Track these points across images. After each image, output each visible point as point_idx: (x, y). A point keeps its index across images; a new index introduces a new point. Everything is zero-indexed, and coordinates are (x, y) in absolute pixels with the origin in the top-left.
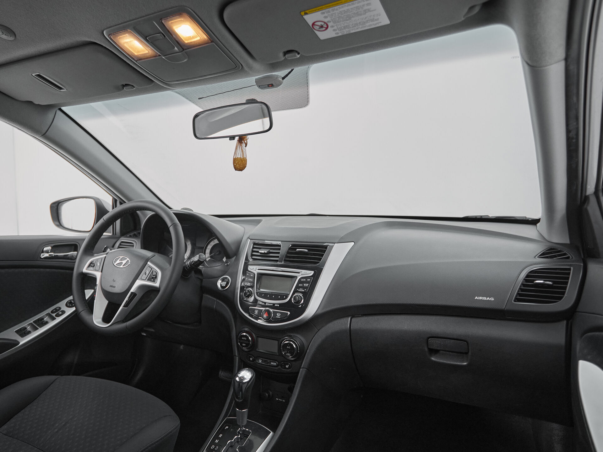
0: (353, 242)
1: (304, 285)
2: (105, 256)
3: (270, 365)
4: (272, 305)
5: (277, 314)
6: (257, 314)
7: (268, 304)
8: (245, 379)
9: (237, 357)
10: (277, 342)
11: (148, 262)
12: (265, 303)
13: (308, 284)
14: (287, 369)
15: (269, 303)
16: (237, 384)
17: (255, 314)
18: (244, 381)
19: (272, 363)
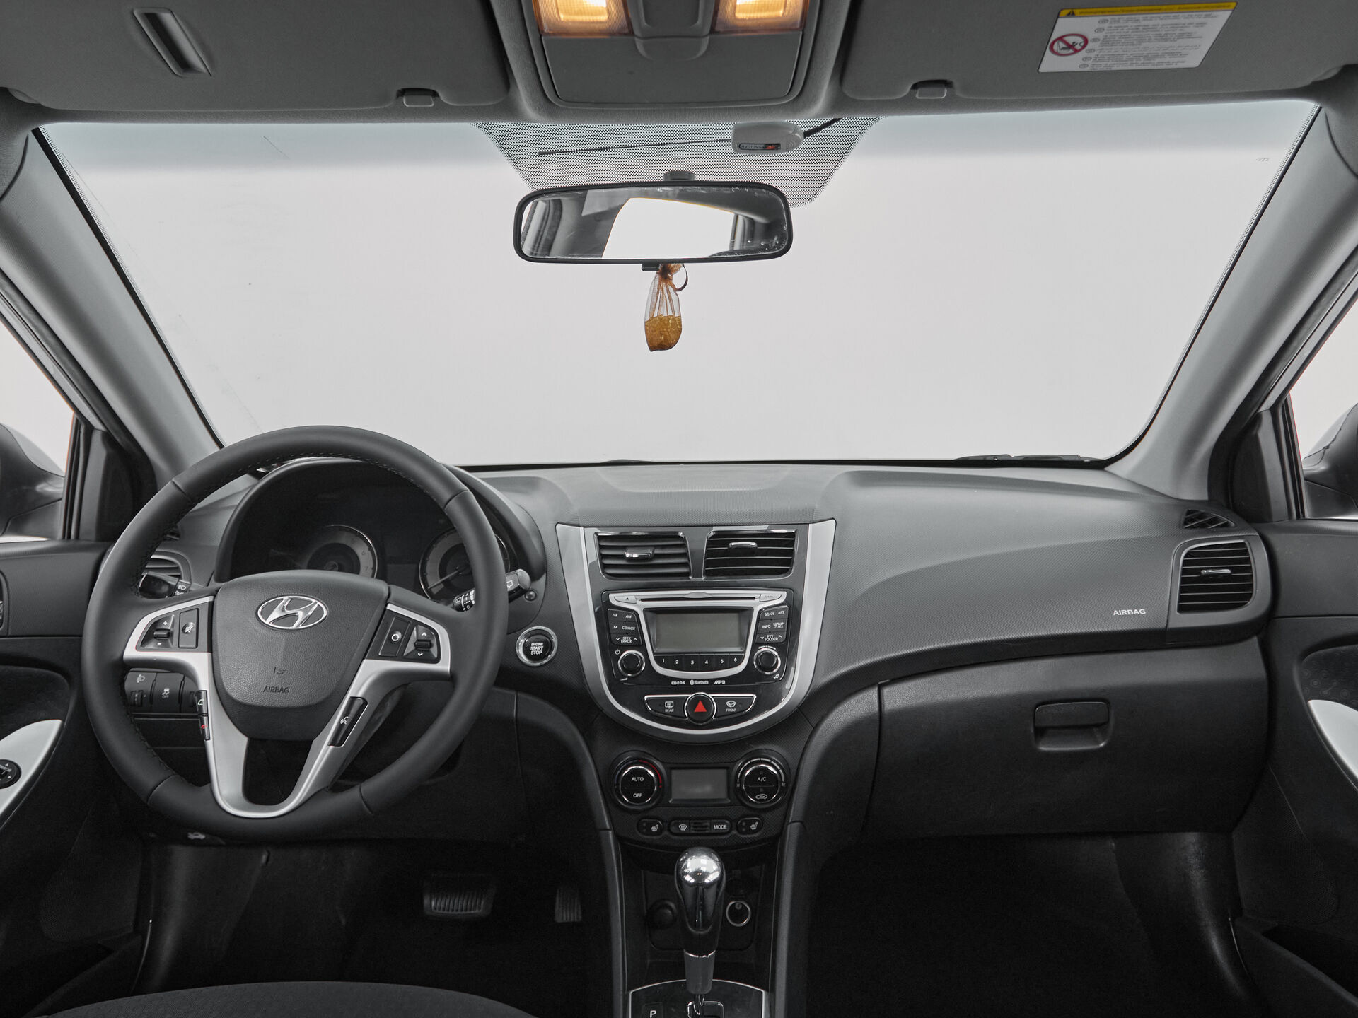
0: (833, 519)
1: (775, 624)
2: (208, 599)
3: (712, 832)
4: (707, 682)
5: (728, 703)
6: (673, 710)
7: (696, 683)
8: (705, 875)
9: (610, 832)
10: (724, 772)
11: (389, 605)
12: (688, 681)
13: (782, 623)
14: (754, 832)
15: (699, 680)
16: (689, 892)
17: (666, 711)
18: (707, 881)
19: (716, 827)
